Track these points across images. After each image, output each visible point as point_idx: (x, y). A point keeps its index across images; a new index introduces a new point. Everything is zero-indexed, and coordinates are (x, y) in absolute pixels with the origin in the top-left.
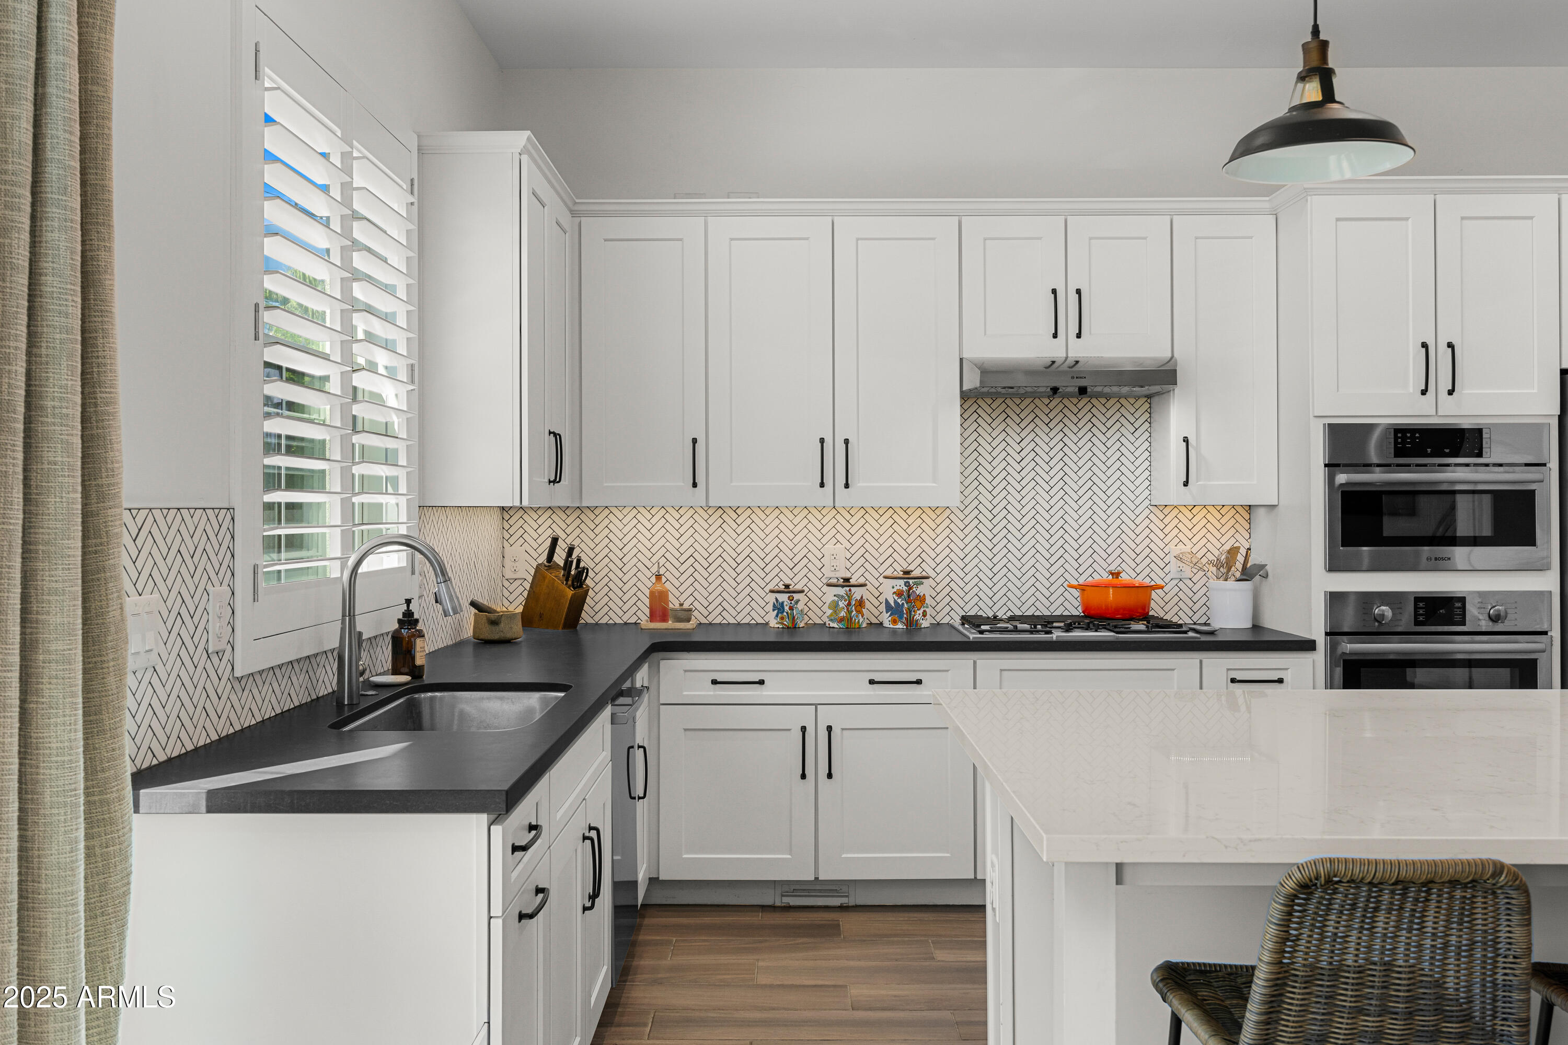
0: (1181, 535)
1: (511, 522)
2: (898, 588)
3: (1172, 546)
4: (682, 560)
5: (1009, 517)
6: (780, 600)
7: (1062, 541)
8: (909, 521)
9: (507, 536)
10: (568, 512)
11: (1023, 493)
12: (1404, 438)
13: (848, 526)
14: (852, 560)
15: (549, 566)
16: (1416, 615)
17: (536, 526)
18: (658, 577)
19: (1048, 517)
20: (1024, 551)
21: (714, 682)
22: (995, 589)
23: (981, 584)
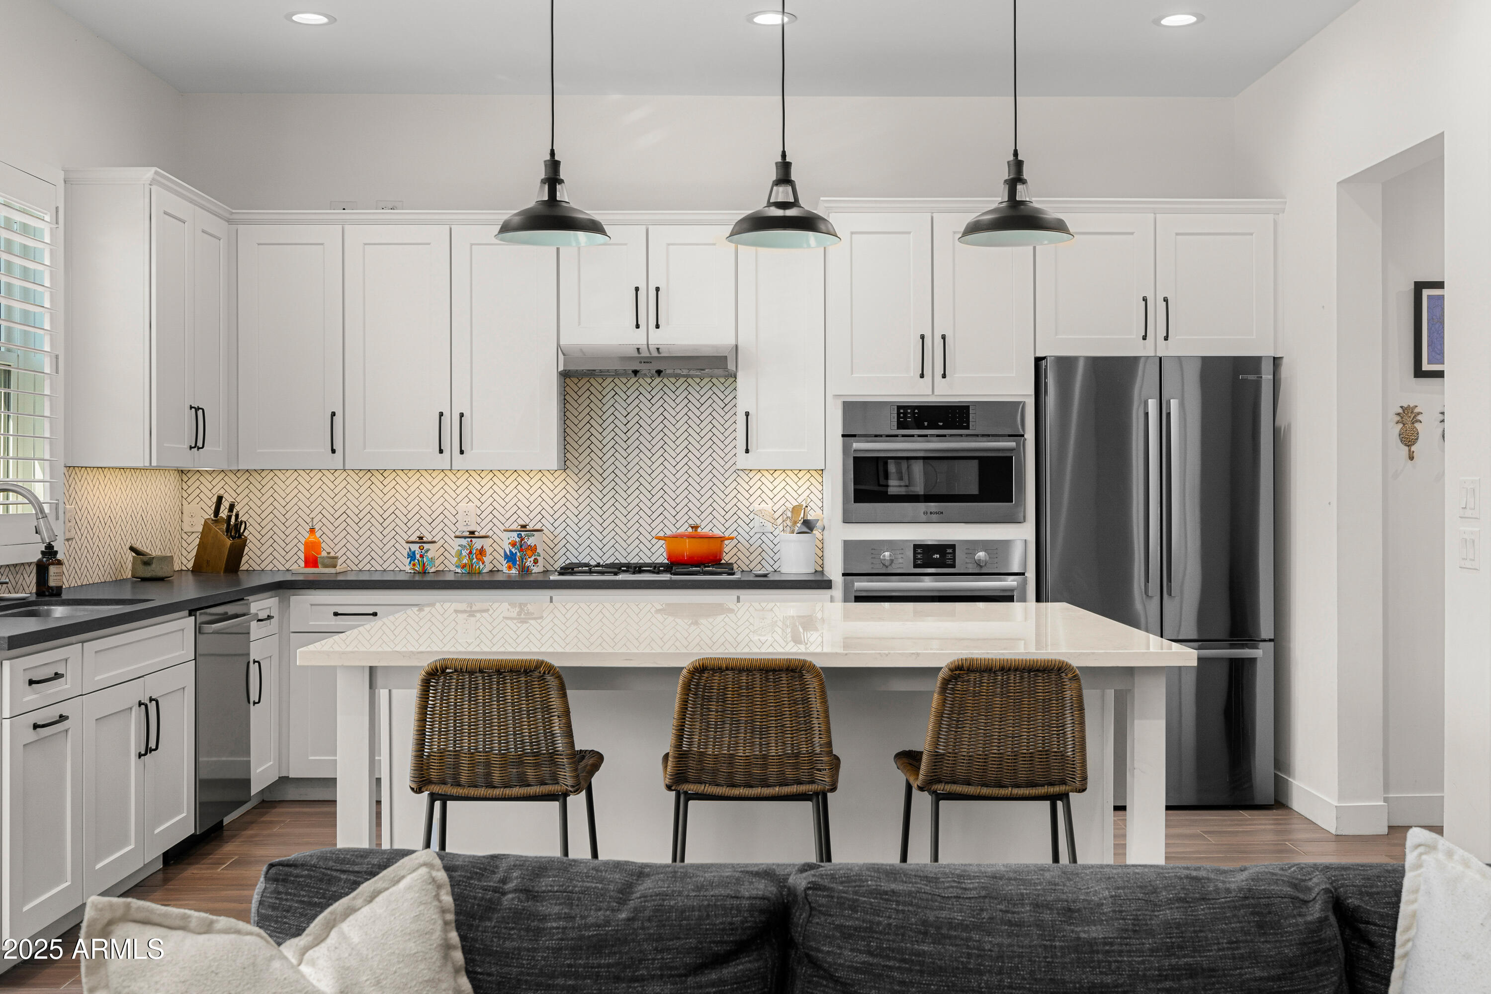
0: (763, 496)
1: (189, 483)
2: (513, 539)
3: (755, 505)
4: (336, 516)
5: (617, 479)
6: (413, 550)
7: (662, 500)
8: (531, 483)
9: (185, 495)
10: (238, 475)
11: (629, 459)
12: (905, 414)
13: (479, 487)
14: (483, 516)
15: (215, 520)
16: (915, 559)
17: (210, 487)
18: (312, 530)
19: (650, 480)
20: (629, 509)
21: (336, 614)
22: (604, 542)
23: (592, 537)
